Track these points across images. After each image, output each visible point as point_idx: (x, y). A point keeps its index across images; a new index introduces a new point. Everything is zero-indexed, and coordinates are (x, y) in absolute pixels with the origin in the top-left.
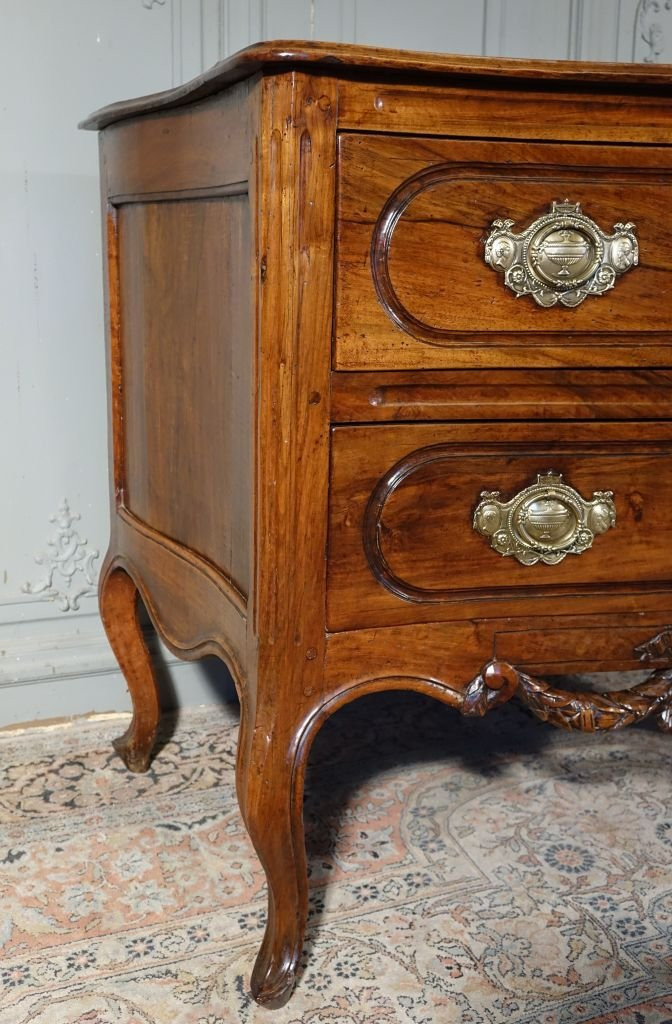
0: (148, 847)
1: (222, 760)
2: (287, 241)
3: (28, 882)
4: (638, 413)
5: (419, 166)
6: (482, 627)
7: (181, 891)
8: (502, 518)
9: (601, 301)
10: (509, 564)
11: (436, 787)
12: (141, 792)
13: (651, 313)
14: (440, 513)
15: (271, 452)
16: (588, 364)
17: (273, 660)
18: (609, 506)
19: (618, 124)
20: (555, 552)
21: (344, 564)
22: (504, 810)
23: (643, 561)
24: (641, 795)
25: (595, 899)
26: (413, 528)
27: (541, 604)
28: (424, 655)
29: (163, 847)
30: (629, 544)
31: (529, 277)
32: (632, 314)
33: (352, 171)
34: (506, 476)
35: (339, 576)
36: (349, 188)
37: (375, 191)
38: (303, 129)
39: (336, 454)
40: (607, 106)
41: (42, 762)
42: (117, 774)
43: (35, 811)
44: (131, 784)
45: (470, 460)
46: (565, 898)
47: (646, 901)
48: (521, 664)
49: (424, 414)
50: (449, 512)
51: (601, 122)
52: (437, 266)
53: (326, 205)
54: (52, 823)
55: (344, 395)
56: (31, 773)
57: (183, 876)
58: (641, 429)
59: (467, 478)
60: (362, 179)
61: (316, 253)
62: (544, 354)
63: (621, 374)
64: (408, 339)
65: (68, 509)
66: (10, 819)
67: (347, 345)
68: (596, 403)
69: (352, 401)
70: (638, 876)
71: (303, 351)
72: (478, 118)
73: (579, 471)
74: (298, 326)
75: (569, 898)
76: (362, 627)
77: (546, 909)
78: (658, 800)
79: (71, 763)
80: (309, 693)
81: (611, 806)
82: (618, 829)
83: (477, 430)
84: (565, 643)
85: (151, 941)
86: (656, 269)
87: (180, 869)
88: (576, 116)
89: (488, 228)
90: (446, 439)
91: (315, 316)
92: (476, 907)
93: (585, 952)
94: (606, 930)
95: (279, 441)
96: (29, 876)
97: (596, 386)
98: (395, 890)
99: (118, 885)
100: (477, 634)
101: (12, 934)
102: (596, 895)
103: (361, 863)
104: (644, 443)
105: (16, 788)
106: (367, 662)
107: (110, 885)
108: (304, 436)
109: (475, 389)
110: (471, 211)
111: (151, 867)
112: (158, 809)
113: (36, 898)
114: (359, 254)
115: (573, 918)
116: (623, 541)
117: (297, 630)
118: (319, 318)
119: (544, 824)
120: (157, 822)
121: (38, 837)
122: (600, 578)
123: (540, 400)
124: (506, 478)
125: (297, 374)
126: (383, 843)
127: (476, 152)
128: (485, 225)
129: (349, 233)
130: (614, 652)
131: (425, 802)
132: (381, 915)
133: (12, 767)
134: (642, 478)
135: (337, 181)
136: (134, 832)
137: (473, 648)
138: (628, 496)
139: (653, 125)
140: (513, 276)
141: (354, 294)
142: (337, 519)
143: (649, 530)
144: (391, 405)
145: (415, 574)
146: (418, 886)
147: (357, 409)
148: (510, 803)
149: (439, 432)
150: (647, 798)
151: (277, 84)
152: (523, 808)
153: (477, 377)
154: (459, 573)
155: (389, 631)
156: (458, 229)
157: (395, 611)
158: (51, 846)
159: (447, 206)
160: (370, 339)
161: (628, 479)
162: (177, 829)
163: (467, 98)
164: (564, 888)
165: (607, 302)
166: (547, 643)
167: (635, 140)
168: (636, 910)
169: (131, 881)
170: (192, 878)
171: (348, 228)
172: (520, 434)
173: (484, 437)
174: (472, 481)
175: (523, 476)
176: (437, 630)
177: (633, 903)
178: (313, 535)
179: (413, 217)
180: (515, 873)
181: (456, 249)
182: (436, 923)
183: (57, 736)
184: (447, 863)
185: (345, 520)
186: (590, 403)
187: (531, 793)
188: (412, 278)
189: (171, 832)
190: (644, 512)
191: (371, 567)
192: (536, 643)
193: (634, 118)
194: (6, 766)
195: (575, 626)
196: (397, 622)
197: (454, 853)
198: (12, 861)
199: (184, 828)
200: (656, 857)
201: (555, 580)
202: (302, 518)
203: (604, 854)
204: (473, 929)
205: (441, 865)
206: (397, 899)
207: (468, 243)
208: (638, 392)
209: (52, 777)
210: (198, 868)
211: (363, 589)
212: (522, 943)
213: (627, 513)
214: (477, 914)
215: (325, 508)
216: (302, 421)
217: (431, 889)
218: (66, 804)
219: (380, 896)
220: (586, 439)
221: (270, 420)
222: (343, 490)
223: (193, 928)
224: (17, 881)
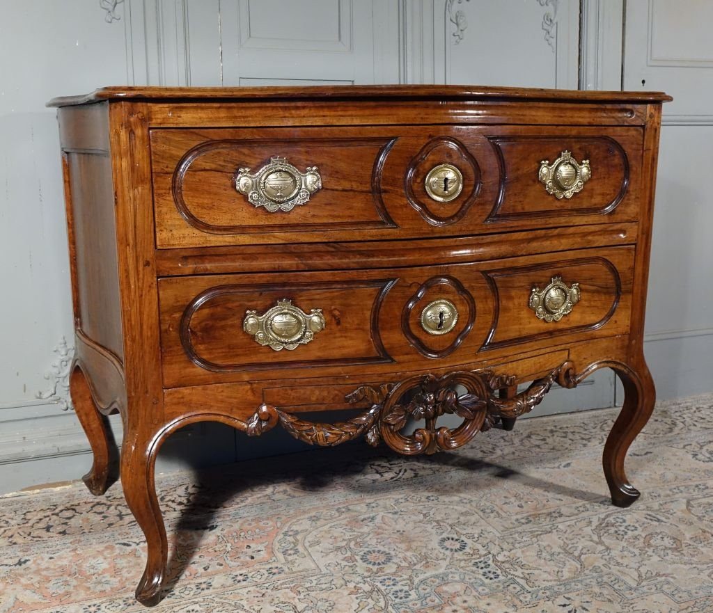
0: (109, 556)
1: (167, 506)
2: (126, 183)
3: (29, 576)
4: (332, 266)
5: (195, 144)
6: (255, 385)
7: (124, 579)
8: (259, 325)
9: (303, 208)
10: (265, 350)
11: (304, 519)
12: (110, 525)
13: (331, 213)
14: (223, 323)
15: (126, 292)
16: (299, 241)
17: (134, 404)
18: (321, 318)
19: (304, 117)
20: (292, 343)
21: (171, 351)
22: (344, 531)
23: (344, 347)
24: (437, 522)
25: (385, 580)
26: (208, 332)
27: (288, 372)
28: (222, 401)
29: (119, 556)
30: (335, 338)
31: (261, 197)
32: (321, 214)
33: (158, 148)
34: (259, 302)
35: (168, 358)
36: (157, 156)
37: (172, 157)
38: (130, 129)
39: (161, 292)
40: (297, 108)
41: (49, 509)
42: (96, 515)
43: (40, 537)
44: (104, 521)
45: (239, 294)
46: (366, 579)
47: (416, 581)
48: (280, 407)
49: (210, 270)
50: (229, 322)
51: (295, 116)
52: (209, 193)
53: (146, 166)
54: (50, 544)
55: (164, 262)
56: (41, 515)
57: (127, 571)
58: (334, 275)
59: (237, 304)
60: (164, 152)
61: (142, 189)
62: (274, 237)
63: (320, 246)
64: (196, 231)
65: (65, 343)
66: (23, 541)
67: (162, 236)
68: (308, 262)
69: (168, 264)
70: (417, 567)
71: (139, 239)
72: (227, 117)
73: (302, 298)
74: (135, 227)
75: (368, 579)
76: (184, 386)
77: (351, 585)
78: (448, 524)
79: (67, 509)
80: (156, 422)
81: (415, 527)
82: (414, 541)
83: (241, 278)
84: (304, 394)
85: (99, 606)
86: (333, 190)
87: (126, 568)
88: (281, 113)
89: (237, 173)
90: (224, 283)
91: (144, 223)
92: (308, 585)
93: (368, 608)
94: (385, 596)
95: (130, 286)
96: (30, 573)
97: (306, 252)
98: (259, 577)
99: (85, 577)
100: (252, 390)
101: (14, 603)
102: (386, 577)
103: (242, 562)
104: (337, 282)
105: (29, 524)
106: (189, 405)
107: (80, 577)
108: (143, 283)
109: (238, 256)
110: (225, 164)
111: (107, 566)
112: (119, 534)
113: (32, 584)
114: (166, 189)
115: (366, 590)
116: (332, 336)
117: (147, 388)
118: (146, 223)
119: (367, 539)
120: (117, 542)
121: (39, 551)
122: (320, 357)
123: (276, 261)
124: (260, 303)
125: (136, 252)
126: (259, 551)
127: (227, 135)
128: (235, 171)
129: (159, 179)
130: (333, 399)
131: (294, 528)
132: (247, 590)
133: (28, 512)
134: (338, 302)
135: (150, 153)
136: (101, 547)
137: (250, 397)
138: (331, 311)
139: (324, 116)
140: (253, 196)
141: (164, 210)
142: (164, 327)
143: (346, 330)
144: (191, 266)
145: (212, 356)
146: (274, 574)
147: (171, 268)
148: (349, 527)
149: (219, 280)
150: (442, 524)
151: (115, 107)
152: (356, 529)
153: (238, 250)
154: (237, 355)
155: (200, 388)
156: (220, 173)
157: (202, 377)
158: (46, 556)
159: (213, 162)
160: (174, 232)
161: (329, 302)
162: (128, 545)
163: (219, 108)
164: (366, 574)
165: (306, 208)
166: (293, 394)
167: (314, 125)
168: (409, 586)
169: (94, 575)
170: (133, 572)
171: (158, 176)
172: (265, 279)
173: (245, 281)
174: (241, 305)
175: (269, 302)
176: (228, 387)
177: (408, 582)
178: (152, 336)
179: (194, 169)
180: (339, 566)
181: (219, 184)
182: (279, 594)
183: (61, 493)
184: (296, 561)
185: (169, 328)
186: (304, 262)
187: (365, 521)
188: (196, 200)
189: (126, 547)
190: (341, 320)
191: (186, 353)
192: (287, 394)
193: (313, 112)
194: (25, 511)
195: (310, 384)
196: (204, 382)
197: (303, 556)
198: (20, 565)
199: (134, 545)
200: (433, 556)
201: (294, 359)
202: (145, 327)
203: (401, 555)
204: (302, 596)
205: (293, 562)
206: (259, 581)
207: (226, 181)
208: (332, 255)
209: (55, 517)
210: (138, 566)
211: (183, 365)
212: (330, 604)
213: (331, 320)
214: (307, 588)
215: (157, 321)
216: (141, 276)
217: (283, 575)
218: (60, 533)
219: (248, 580)
220: (303, 281)
221: (124, 276)
222: (166, 312)
223: (127, 598)
224: (22, 575)
